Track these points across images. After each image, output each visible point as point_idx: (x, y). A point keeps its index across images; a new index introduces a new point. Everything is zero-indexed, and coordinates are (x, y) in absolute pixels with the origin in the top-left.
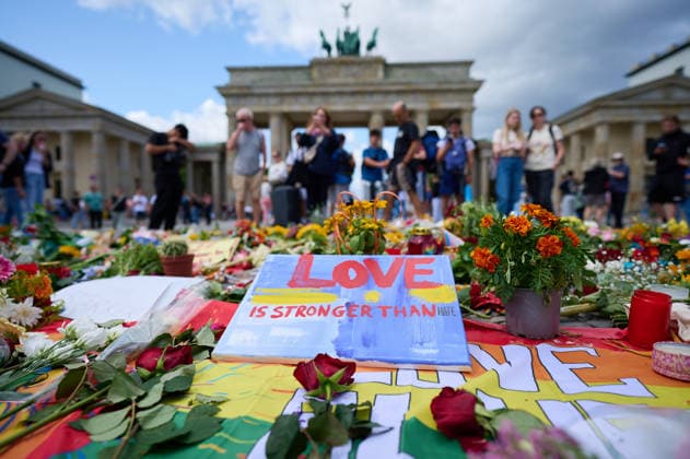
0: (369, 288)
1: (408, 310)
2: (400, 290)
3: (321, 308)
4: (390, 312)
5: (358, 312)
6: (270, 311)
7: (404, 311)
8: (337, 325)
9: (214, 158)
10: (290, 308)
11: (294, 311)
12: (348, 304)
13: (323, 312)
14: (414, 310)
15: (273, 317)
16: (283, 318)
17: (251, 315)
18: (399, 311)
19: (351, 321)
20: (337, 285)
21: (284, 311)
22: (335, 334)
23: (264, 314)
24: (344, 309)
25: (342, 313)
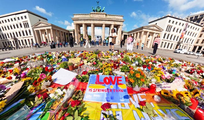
0: (111, 85)
1: (118, 90)
2: (116, 85)
3: (102, 90)
4: (115, 91)
5: (109, 91)
6: (93, 90)
7: (118, 91)
8: (106, 94)
9: (72, 33)
10: (96, 89)
11: (97, 90)
12: (107, 89)
13: (103, 91)
14: (119, 90)
15: (94, 91)
16: (95, 92)
17: (89, 91)
18: (117, 91)
19: (108, 93)
20: (105, 84)
21: (95, 90)
22: (106, 96)
23: (92, 91)
24: (107, 90)
25: (106, 91)
